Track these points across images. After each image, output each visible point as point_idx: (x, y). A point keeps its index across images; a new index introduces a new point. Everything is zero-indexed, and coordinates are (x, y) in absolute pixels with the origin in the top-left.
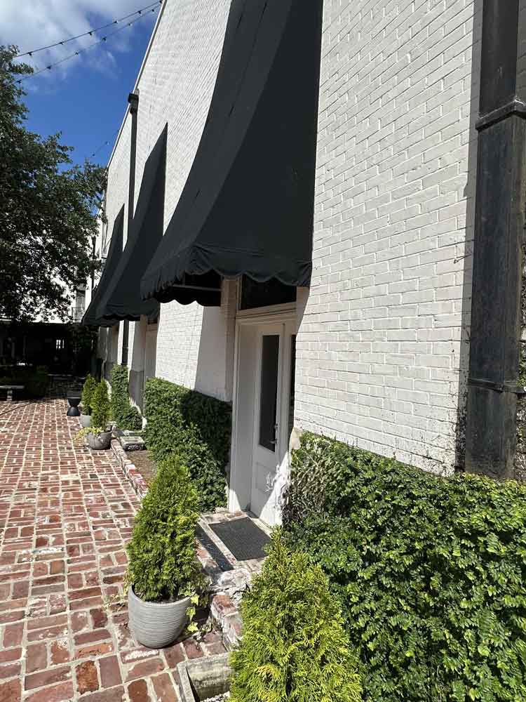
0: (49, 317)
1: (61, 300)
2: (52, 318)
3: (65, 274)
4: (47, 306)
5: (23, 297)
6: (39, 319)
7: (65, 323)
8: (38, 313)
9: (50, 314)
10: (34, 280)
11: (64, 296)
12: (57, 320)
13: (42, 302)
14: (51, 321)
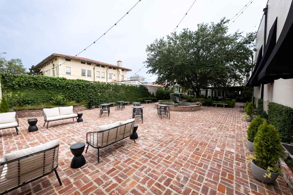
0: (236, 84)
1: (240, 79)
2: (237, 85)
3: (241, 71)
4: (235, 81)
5: (228, 80)
6: (232, 85)
7: (241, 86)
8: (232, 84)
9: (236, 83)
10: (230, 75)
11: (241, 77)
12: (238, 85)
13: (233, 80)
14: (236, 86)
